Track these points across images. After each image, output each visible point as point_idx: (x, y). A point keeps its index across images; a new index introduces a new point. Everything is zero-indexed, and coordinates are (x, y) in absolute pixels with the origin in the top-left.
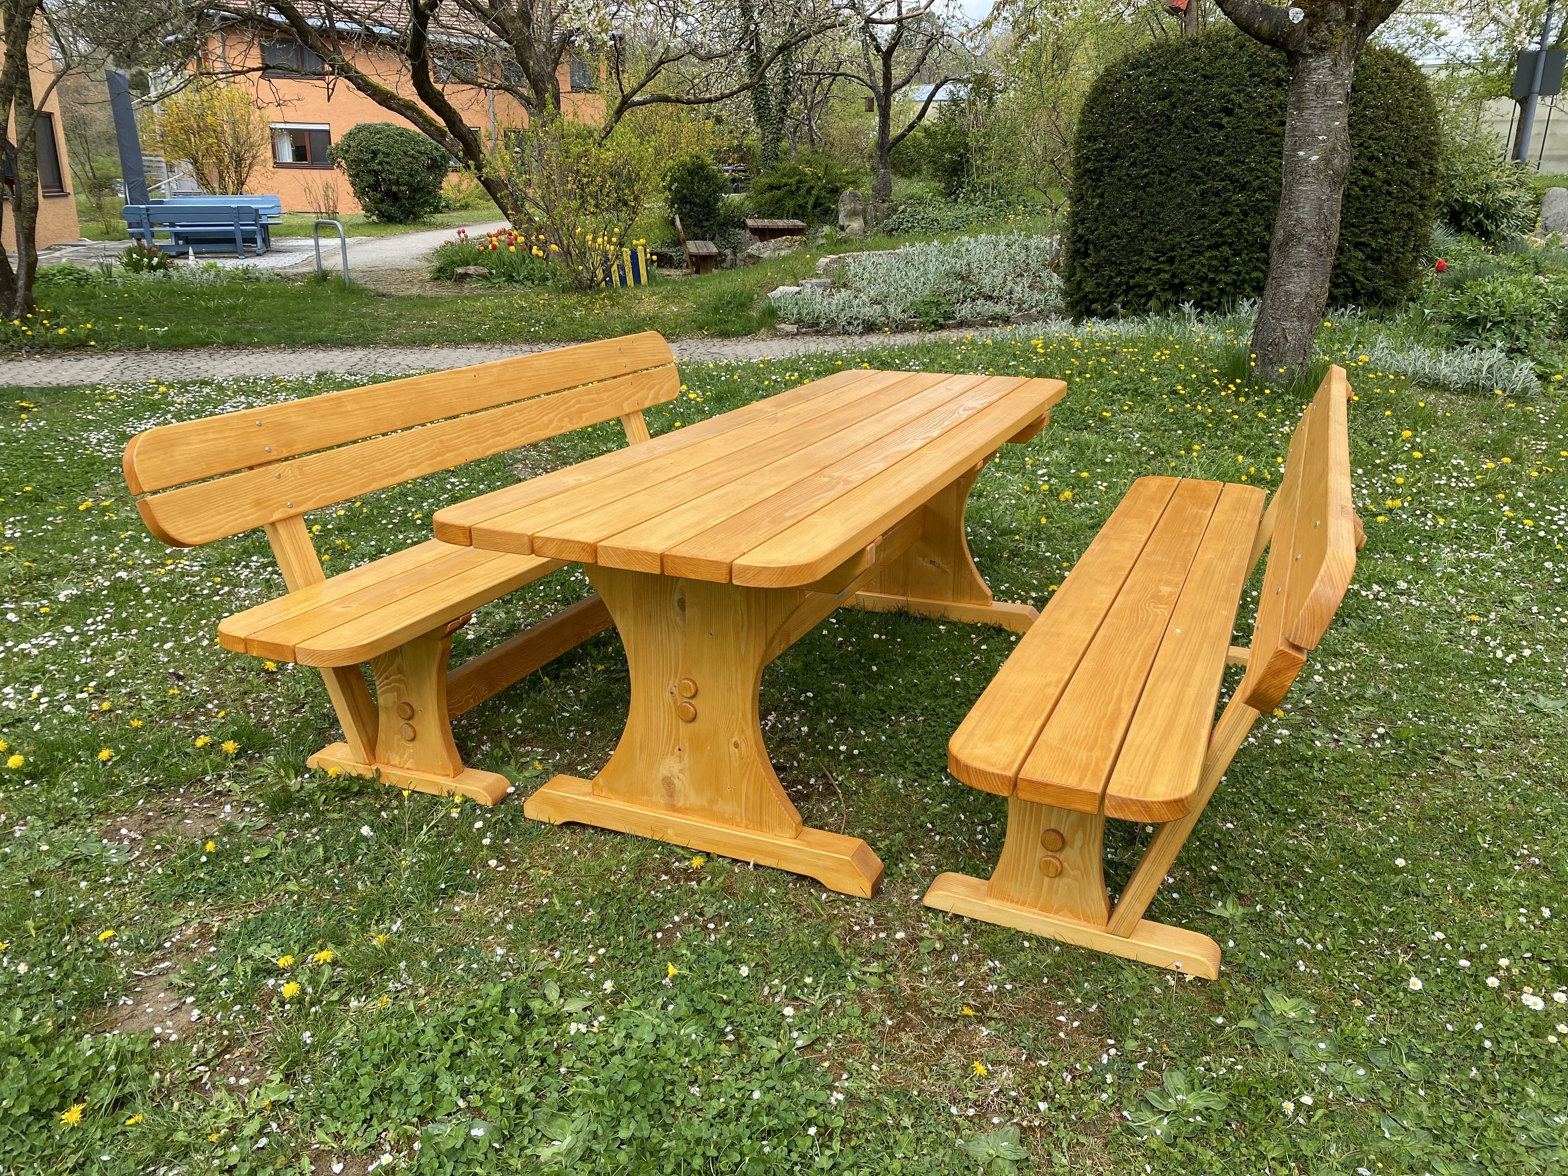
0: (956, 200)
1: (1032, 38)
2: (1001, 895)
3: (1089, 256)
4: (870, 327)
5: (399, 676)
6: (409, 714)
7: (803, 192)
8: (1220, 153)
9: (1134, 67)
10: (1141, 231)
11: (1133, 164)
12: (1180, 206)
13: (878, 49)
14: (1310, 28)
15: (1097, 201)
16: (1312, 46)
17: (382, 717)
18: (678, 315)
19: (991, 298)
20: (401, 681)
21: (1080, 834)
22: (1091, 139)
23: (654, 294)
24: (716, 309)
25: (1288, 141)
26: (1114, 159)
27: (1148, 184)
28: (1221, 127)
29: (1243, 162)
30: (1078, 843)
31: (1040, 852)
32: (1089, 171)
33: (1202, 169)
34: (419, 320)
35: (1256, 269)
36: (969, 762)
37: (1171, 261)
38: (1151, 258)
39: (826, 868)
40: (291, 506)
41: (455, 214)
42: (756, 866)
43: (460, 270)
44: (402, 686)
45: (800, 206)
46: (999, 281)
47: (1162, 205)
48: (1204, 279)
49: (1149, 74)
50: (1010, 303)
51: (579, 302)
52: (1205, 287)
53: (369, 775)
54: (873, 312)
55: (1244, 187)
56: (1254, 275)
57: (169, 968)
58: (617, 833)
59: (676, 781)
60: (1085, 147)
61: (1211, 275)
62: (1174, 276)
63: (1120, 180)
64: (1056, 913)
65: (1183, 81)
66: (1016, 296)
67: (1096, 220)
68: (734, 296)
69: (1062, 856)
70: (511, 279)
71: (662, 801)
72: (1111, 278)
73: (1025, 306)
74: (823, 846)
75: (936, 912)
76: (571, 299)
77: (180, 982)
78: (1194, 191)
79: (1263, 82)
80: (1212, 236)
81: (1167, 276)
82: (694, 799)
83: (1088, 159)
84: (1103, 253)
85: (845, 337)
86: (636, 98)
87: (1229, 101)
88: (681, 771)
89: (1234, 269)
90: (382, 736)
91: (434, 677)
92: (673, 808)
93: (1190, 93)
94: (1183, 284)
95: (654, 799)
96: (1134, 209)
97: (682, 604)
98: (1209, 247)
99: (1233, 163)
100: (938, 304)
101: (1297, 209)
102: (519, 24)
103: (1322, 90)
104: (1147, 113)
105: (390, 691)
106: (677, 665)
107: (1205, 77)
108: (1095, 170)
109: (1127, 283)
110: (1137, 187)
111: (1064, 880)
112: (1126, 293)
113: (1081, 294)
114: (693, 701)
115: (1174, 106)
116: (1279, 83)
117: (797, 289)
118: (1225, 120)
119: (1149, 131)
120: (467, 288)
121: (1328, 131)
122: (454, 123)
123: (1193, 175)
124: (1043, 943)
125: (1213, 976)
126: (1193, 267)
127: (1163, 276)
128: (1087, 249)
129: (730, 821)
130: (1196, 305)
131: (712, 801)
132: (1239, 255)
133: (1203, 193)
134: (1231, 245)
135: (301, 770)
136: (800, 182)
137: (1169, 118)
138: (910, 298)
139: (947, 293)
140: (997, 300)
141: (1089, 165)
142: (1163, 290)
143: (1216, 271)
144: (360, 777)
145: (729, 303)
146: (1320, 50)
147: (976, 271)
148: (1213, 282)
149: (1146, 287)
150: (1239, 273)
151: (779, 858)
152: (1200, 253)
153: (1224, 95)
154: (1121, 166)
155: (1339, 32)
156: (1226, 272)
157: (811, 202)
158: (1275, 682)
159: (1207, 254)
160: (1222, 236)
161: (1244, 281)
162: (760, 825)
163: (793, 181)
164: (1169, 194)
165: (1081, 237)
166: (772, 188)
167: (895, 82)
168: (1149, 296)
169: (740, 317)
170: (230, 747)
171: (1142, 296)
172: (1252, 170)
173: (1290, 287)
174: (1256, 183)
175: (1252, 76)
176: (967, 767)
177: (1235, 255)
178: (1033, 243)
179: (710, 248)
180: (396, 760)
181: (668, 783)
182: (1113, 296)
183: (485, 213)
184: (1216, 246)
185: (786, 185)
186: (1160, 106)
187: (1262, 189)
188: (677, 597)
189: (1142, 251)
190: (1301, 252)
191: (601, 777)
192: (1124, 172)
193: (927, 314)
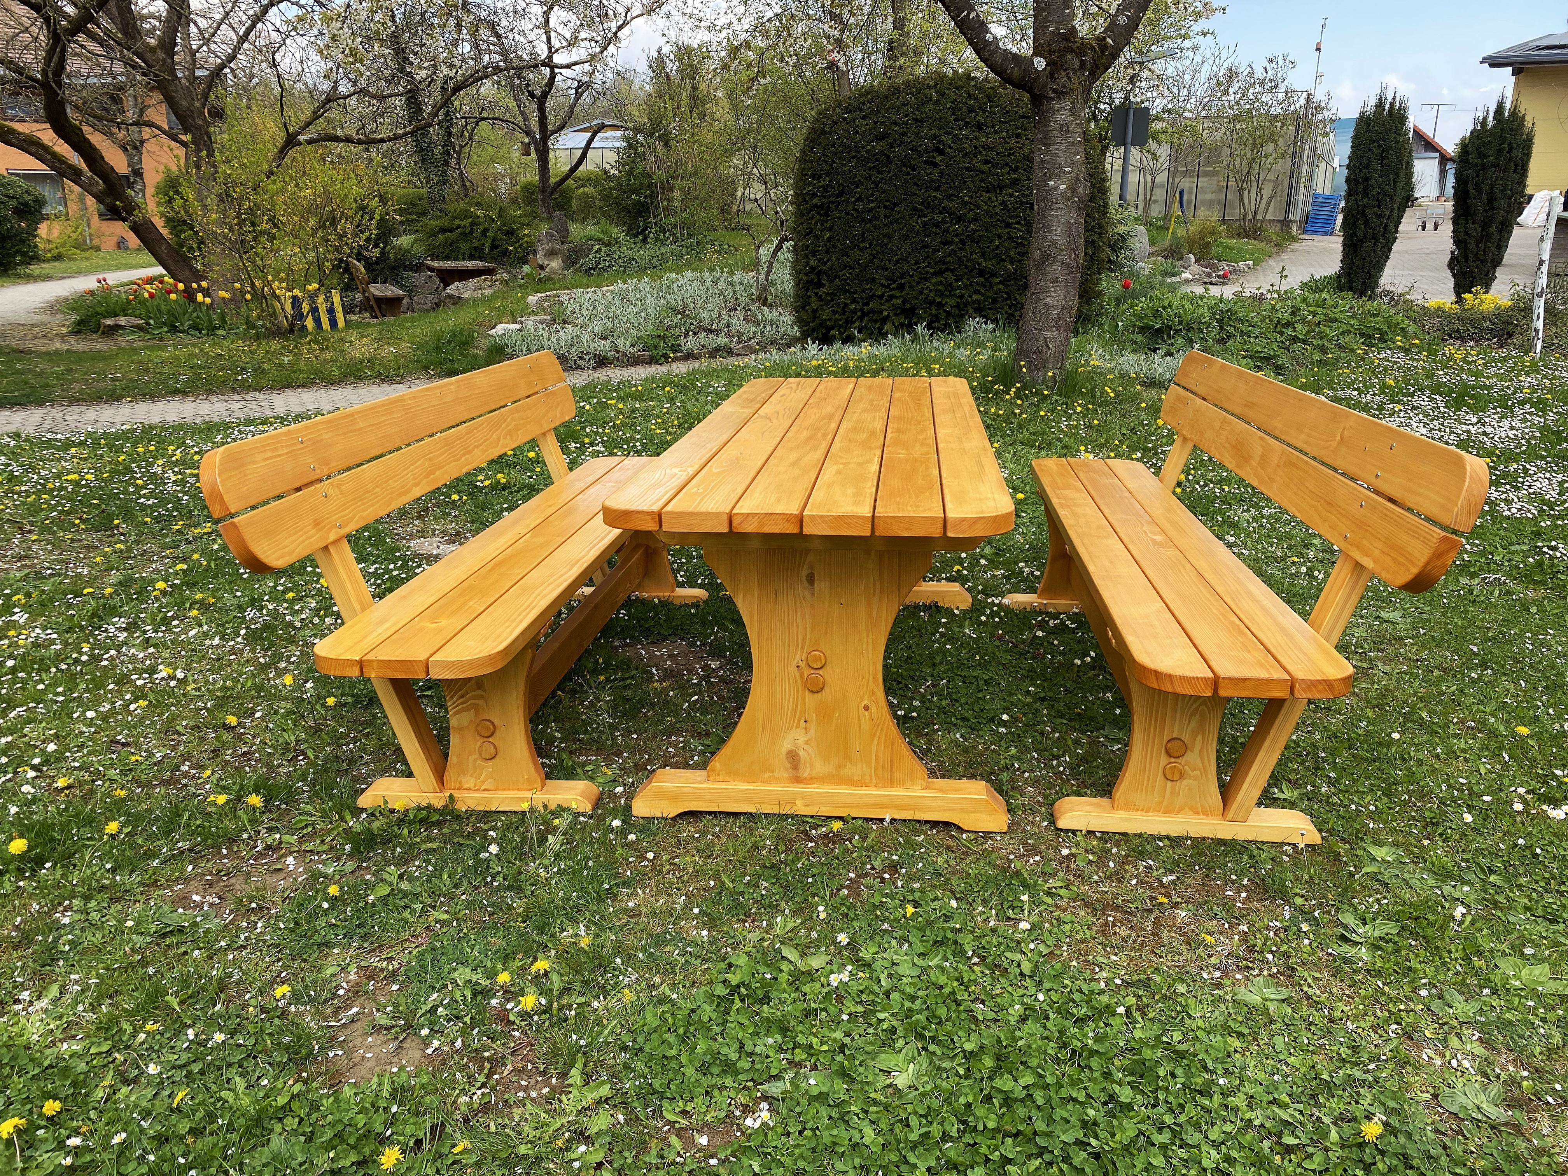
0: (644, 241)
1: (762, 81)
2: (1129, 806)
3: (823, 286)
4: (602, 362)
5: (479, 692)
6: (487, 731)
7: (477, 233)
8: (937, 189)
9: (847, 110)
10: (871, 261)
11: (857, 200)
12: (906, 237)
13: (532, 95)
14: (1052, 75)
15: (828, 235)
16: (1054, 91)
17: (455, 740)
18: (397, 356)
19: (711, 331)
20: (481, 697)
21: (1199, 738)
22: (816, 176)
23: (363, 336)
24: (438, 349)
25: (1038, 173)
26: (840, 194)
27: (874, 218)
28: (935, 165)
29: (957, 197)
30: (1198, 746)
31: (1164, 760)
32: (816, 206)
33: (922, 203)
34: (98, 373)
35: (976, 292)
36: (1170, 671)
37: (901, 287)
38: (883, 285)
39: (963, 810)
40: (340, 527)
41: (46, 265)
42: (893, 821)
43: (109, 322)
44: (481, 702)
45: (476, 248)
46: (715, 314)
47: (889, 236)
48: (931, 303)
49: (864, 118)
50: (729, 335)
51: (283, 347)
52: (934, 310)
53: (439, 804)
54: (603, 346)
55: (960, 219)
56: (975, 297)
57: (358, 1013)
58: (736, 815)
59: (801, 753)
60: (809, 184)
61: (938, 300)
62: (905, 301)
63: (847, 214)
64: (1178, 812)
65: (896, 124)
66: (733, 329)
67: (827, 252)
68: (454, 335)
69: (1183, 760)
70: (174, 329)
71: (786, 775)
72: (846, 305)
73: (744, 338)
74: (955, 791)
75: (1066, 831)
76: (275, 345)
77: (389, 1022)
78: (917, 223)
79: (966, 125)
80: (936, 263)
81: (899, 302)
82: (820, 768)
83: (814, 195)
84: (837, 282)
85: (579, 372)
86: (301, 138)
87: (940, 142)
88: (807, 743)
89: (957, 292)
90: (452, 758)
91: (522, 687)
92: (798, 780)
93: (904, 134)
94: (913, 309)
95: (777, 775)
96: (863, 241)
97: (811, 579)
98: (935, 274)
99: (949, 197)
100: (663, 338)
101: (1050, 232)
102: (161, 55)
103: (1064, 129)
104: (868, 152)
105: (466, 709)
106: (804, 639)
107: (916, 120)
108: (822, 206)
109: (862, 310)
110: (864, 220)
111: (1185, 782)
112: (861, 319)
113: (817, 321)
114: (820, 672)
115: (891, 146)
116: (979, 126)
117: (518, 326)
118: (938, 159)
119: (870, 169)
120: (123, 340)
121: (1072, 164)
122: (95, 160)
123: (915, 209)
124: (1175, 841)
125: (1319, 842)
126: (921, 293)
127: (894, 301)
128: (819, 280)
129: (861, 783)
130: (929, 327)
131: (839, 767)
132: (960, 280)
133: (925, 225)
134: (953, 271)
135: (357, 812)
136: (472, 224)
137: (888, 157)
138: (634, 333)
139: (669, 327)
140: (718, 332)
141: (816, 201)
142: (896, 314)
143: (942, 295)
144: (429, 807)
145: (449, 341)
146: (1061, 94)
147: (692, 306)
148: (940, 305)
149: (881, 312)
150: (962, 297)
151: (915, 809)
152: (926, 279)
153: (935, 137)
154: (848, 201)
155: (1075, 79)
156: (950, 296)
157: (487, 245)
158: (1439, 563)
159: (934, 280)
160: (944, 263)
161: (966, 304)
162: (891, 782)
163: (466, 223)
164: (895, 226)
165: (813, 269)
166: (443, 230)
167: (550, 127)
168: (884, 320)
169: (465, 356)
170: (255, 800)
171: (876, 321)
172: (966, 203)
173: (1048, 300)
174: (971, 215)
175: (956, 120)
176: (1170, 677)
177: (957, 280)
178: (736, 278)
179: (391, 291)
180: (469, 782)
181: (793, 757)
182: (849, 323)
183: (85, 263)
184: (940, 273)
185: (458, 227)
186: (878, 146)
187: (975, 220)
188: (805, 573)
189: (874, 279)
190: (1056, 270)
191: (716, 763)
192: (851, 207)
193: (656, 347)
